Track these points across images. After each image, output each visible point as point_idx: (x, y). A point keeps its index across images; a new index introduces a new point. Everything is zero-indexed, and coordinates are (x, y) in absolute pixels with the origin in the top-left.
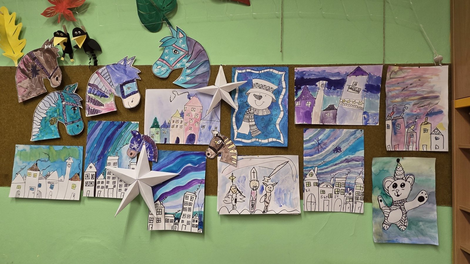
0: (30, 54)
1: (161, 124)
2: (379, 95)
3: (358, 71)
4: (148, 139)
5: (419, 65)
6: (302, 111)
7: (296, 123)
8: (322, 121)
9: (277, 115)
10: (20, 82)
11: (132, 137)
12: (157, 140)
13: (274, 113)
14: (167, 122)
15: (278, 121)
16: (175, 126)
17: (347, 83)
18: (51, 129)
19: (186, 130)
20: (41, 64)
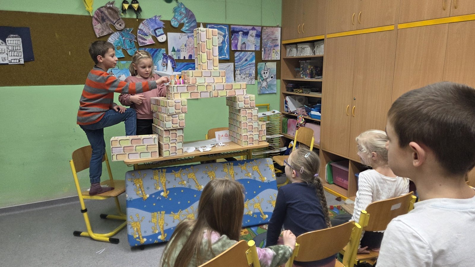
0: (99, 9)
1: (176, 50)
2: (260, 38)
3: (253, 29)
4: (170, 57)
5: (272, 27)
6: (234, 44)
7: (232, 49)
8: (241, 49)
9: (225, 46)
10: (95, 25)
11: (163, 56)
12: (175, 57)
13: (224, 45)
14: (179, 49)
15: (225, 49)
16: (183, 51)
17: (249, 33)
18: (118, 52)
19: (188, 52)
20: (106, 16)
